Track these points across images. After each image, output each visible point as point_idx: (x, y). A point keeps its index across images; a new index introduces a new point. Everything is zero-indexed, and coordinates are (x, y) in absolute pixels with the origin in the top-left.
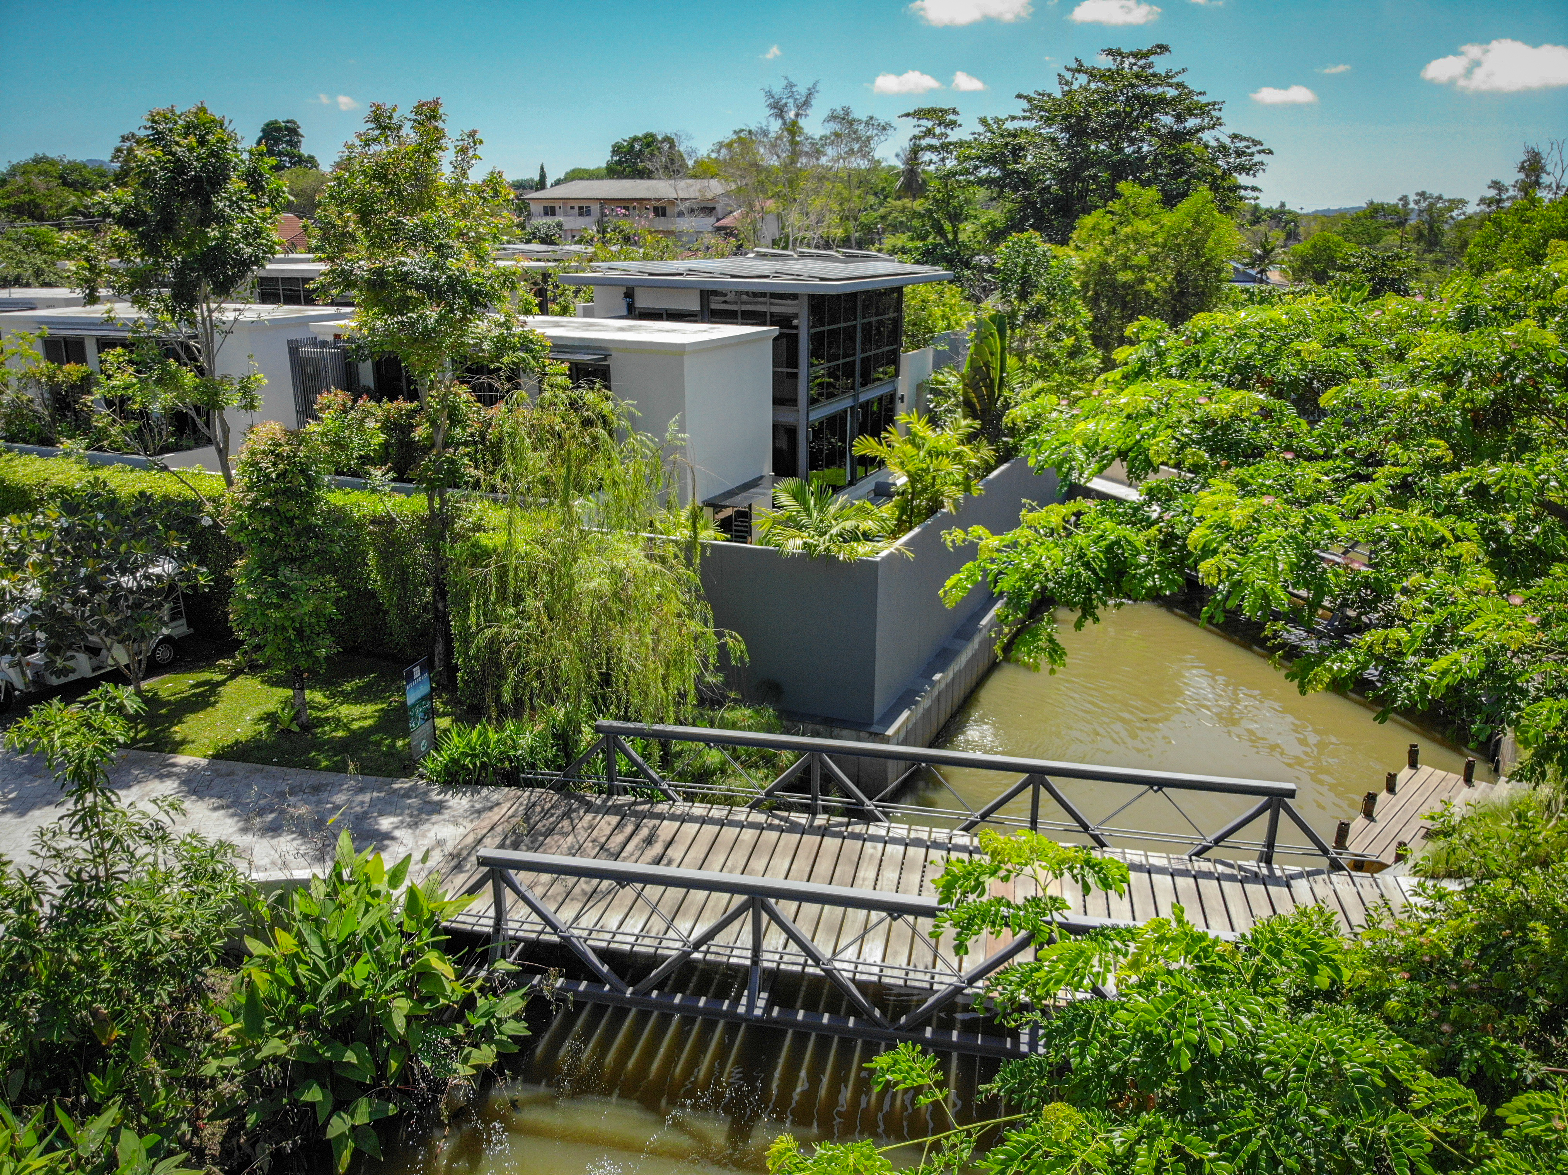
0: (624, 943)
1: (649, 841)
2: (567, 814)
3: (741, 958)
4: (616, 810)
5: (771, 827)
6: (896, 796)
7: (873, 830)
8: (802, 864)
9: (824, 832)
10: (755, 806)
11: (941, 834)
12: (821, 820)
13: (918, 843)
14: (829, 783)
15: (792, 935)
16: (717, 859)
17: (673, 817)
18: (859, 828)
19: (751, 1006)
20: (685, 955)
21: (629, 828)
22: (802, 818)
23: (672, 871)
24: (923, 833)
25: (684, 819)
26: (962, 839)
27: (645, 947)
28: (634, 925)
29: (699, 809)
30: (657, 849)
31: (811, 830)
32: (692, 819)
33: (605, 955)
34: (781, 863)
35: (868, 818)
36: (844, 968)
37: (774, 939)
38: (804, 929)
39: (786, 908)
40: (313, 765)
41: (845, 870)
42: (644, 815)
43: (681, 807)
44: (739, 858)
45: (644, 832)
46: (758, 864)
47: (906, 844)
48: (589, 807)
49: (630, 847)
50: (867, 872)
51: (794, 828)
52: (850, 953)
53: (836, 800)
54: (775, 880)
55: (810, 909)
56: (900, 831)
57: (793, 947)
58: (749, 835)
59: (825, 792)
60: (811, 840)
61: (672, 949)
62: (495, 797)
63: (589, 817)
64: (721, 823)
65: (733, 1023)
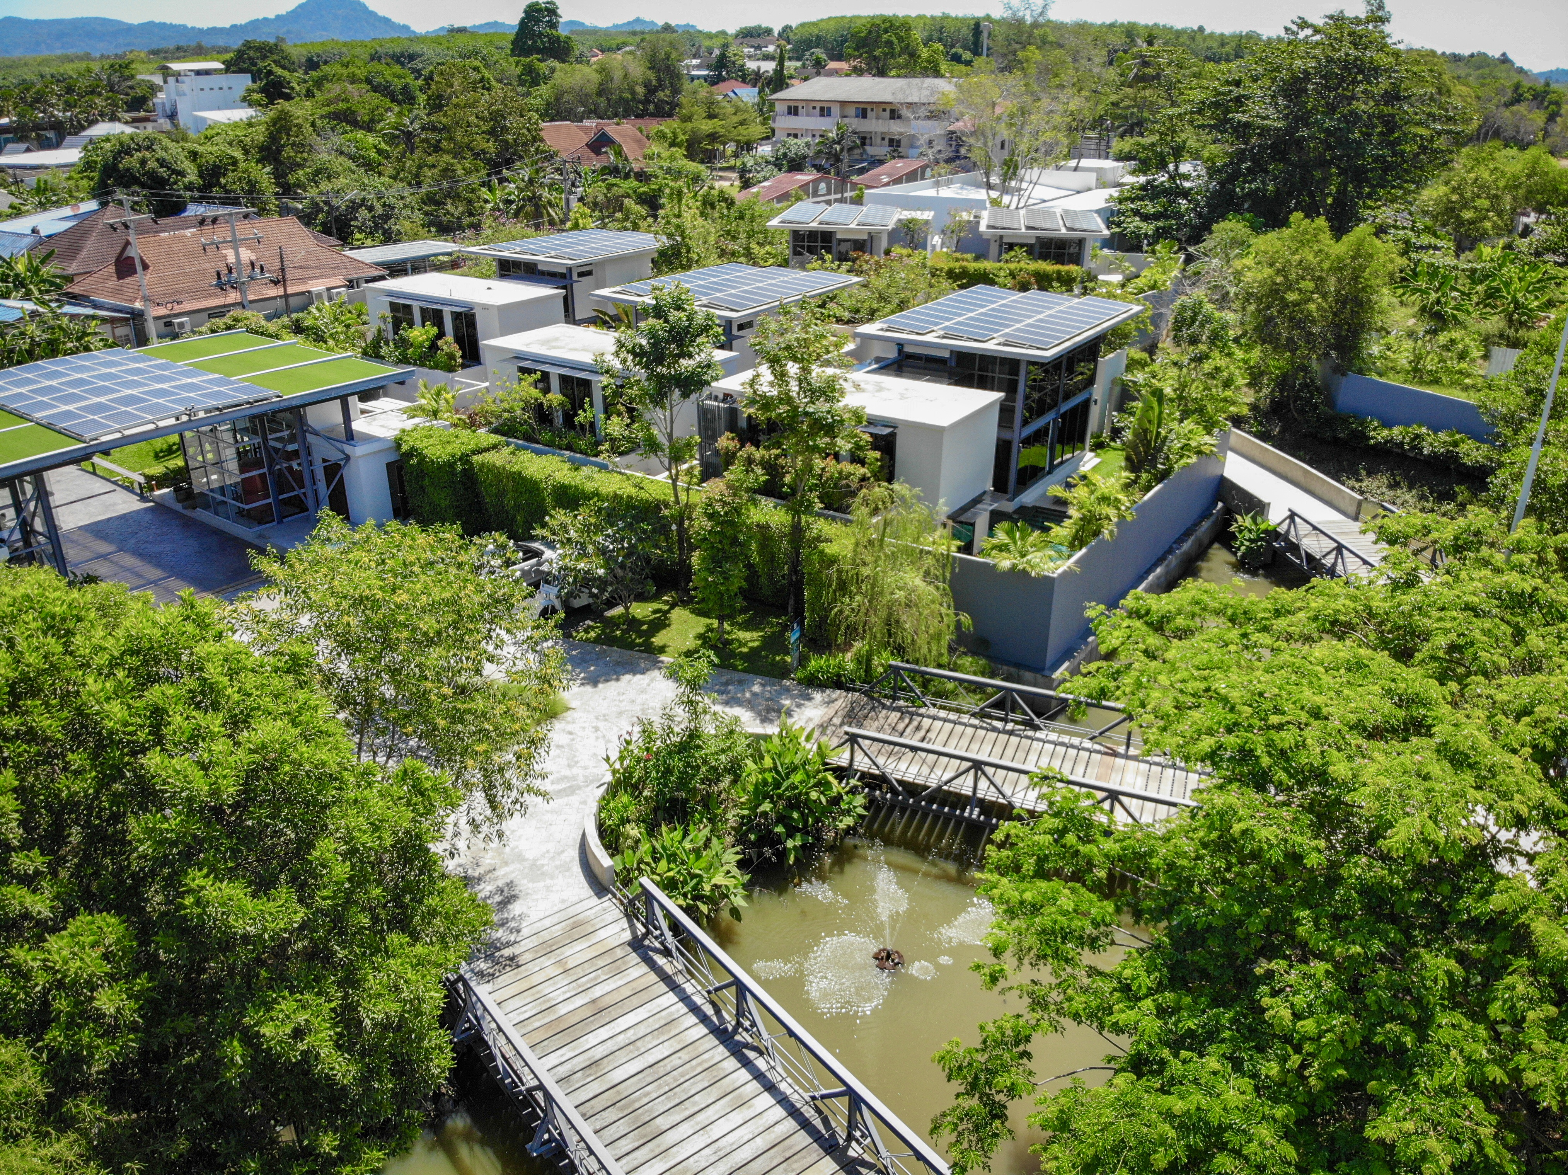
0: (909, 778)
1: (918, 728)
2: (873, 708)
3: (967, 791)
4: (898, 709)
5: (982, 728)
6: (1052, 718)
7: (1038, 734)
8: (998, 749)
9: (1011, 733)
10: (974, 715)
11: (1076, 741)
12: (1010, 726)
13: (1062, 744)
14: (1015, 707)
15: (992, 783)
16: (953, 742)
17: (929, 717)
18: (1030, 733)
19: (971, 813)
20: (940, 787)
21: (907, 721)
22: (999, 725)
23: (929, 746)
24: (1065, 739)
25: (934, 718)
26: (1087, 744)
27: (920, 781)
28: (914, 769)
29: (943, 714)
30: (922, 733)
31: (1005, 732)
32: (939, 719)
33: (900, 782)
34: (987, 748)
35: (1036, 728)
36: (1017, 801)
37: (983, 784)
38: (998, 781)
39: (990, 771)
40: (734, 668)
41: (1021, 755)
42: (912, 714)
43: (933, 711)
44: (964, 742)
45: (915, 723)
46: (975, 746)
47: (1056, 744)
48: (884, 706)
49: (908, 730)
50: (1033, 757)
51: (994, 729)
52: (1021, 795)
53: (1019, 717)
54: (983, 757)
55: (1001, 773)
56: (1053, 736)
57: (992, 788)
58: (970, 731)
59: (1013, 711)
60: (1003, 737)
61: (933, 783)
62: (834, 696)
63: (884, 712)
64: (955, 723)
65: (960, 820)
